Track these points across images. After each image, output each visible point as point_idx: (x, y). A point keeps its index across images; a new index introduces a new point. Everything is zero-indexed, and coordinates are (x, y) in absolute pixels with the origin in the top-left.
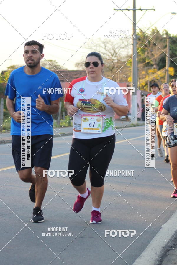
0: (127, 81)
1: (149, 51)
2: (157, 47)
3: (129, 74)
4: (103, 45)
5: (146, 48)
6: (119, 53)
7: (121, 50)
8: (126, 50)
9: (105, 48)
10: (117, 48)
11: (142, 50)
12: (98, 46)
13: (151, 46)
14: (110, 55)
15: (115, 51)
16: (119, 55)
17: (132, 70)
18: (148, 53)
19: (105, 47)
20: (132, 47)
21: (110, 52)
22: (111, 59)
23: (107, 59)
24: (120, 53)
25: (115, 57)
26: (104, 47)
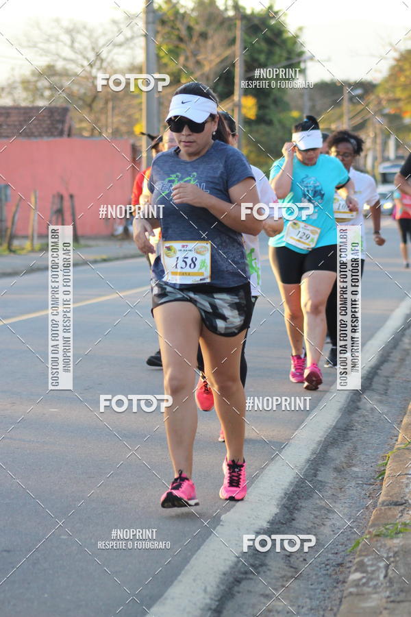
0: (131, 133)
1: (189, 54)
2: (210, 42)
3: (137, 116)
4: (66, 38)
5: (182, 46)
6: (109, 60)
7: (116, 50)
8: (129, 52)
9: (72, 47)
10: (104, 45)
11: (170, 51)
12: (52, 40)
13: (195, 39)
14: (86, 63)
15: (98, 55)
16: (109, 64)
17: (144, 106)
18: (187, 59)
19: (73, 41)
20: (141, 42)
21: (84, 57)
22: (88, 75)
23: (76, 75)
24: (113, 60)
25: (99, 69)
26: (69, 42)
